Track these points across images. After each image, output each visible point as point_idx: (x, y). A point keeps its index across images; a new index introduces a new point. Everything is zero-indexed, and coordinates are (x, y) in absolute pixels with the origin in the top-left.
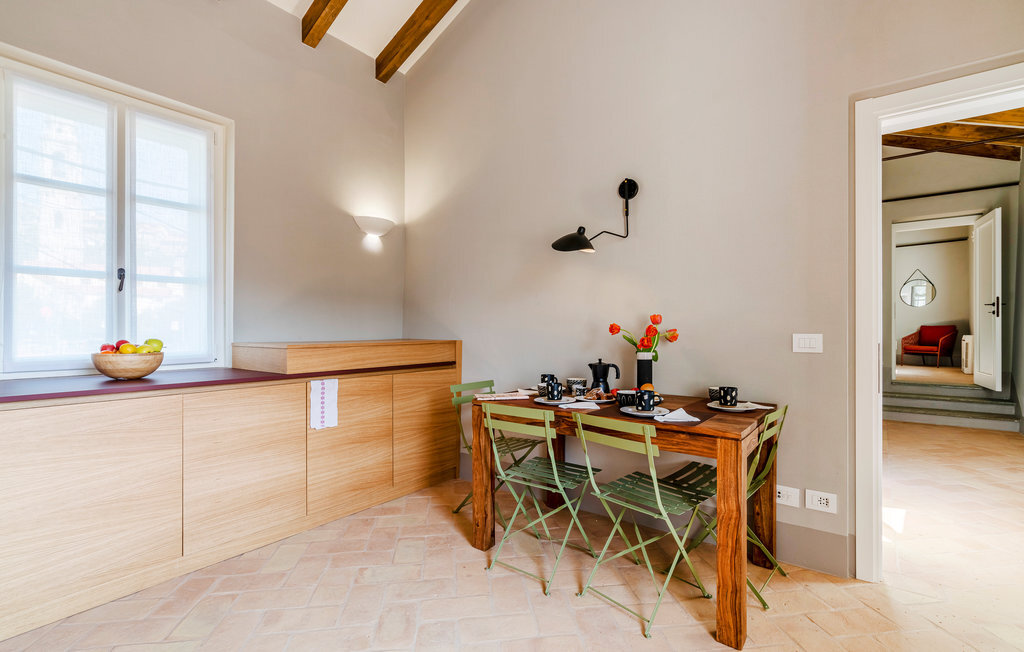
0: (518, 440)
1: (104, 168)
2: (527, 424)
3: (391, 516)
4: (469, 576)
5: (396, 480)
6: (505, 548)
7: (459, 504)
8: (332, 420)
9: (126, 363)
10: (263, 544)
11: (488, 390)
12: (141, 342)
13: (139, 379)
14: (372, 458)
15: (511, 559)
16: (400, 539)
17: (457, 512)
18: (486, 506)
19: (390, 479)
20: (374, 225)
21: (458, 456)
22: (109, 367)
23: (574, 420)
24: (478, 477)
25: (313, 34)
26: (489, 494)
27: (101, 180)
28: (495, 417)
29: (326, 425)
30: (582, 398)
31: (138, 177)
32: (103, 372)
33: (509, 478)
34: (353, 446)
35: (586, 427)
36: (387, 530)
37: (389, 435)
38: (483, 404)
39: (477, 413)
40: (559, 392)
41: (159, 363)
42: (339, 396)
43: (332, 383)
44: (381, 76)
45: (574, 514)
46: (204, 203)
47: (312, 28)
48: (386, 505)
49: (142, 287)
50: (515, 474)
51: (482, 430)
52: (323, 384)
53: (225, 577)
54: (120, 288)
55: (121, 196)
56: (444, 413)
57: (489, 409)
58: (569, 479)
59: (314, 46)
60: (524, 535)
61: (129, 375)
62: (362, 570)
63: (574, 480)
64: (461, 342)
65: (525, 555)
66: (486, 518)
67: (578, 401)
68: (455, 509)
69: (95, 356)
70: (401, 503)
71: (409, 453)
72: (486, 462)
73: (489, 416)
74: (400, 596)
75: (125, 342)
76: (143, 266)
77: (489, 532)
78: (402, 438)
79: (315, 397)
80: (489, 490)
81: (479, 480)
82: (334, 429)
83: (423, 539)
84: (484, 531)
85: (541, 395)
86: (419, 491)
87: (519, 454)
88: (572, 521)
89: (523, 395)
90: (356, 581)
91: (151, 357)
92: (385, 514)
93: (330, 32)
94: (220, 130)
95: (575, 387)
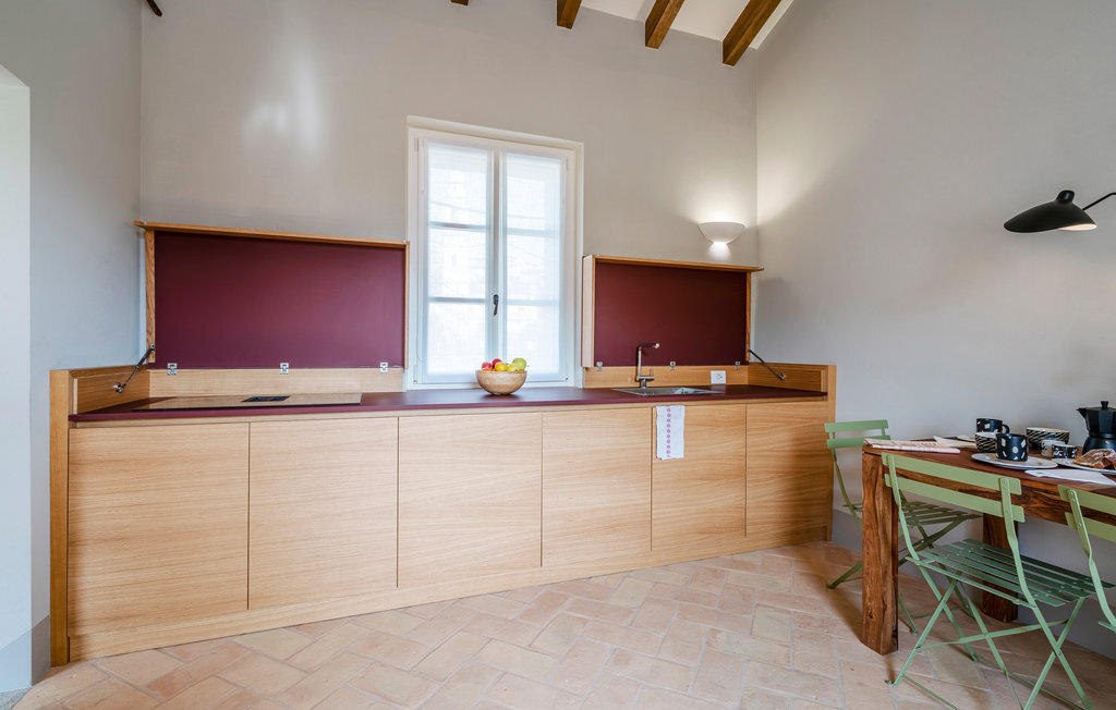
0: (931, 508)
1: (484, 209)
2: (961, 491)
3: (743, 572)
4: (860, 684)
5: (750, 529)
6: (918, 661)
7: (837, 577)
8: (678, 452)
9: (500, 380)
10: (609, 572)
11: (878, 432)
12: (510, 362)
13: (508, 395)
14: (722, 500)
15: (929, 680)
16: (758, 605)
17: (833, 587)
18: (884, 594)
19: (742, 527)
20: (720, 230)
21: (830, 513)
22: (487, 383)
23: (1063, 498)
24: (871, 551)
25: (657, 34)
26: (890, 578)
27: (482, 220)
28: (902, 474)
29: (672, 456)
30: (1066, 461)
31: (509, 212)
32: (483, 387)
33: (926, 564)
34: (699, 482)
35: (1089, 513)
36: (741, 589)
37: (741, 475)
38: (884, 455)
39: (870, 465)
40: (1022, 450)
41: (524, 380)
42: (686, 425)
43: (679, 410)
44: (729, 58)
45: (1056, 645)
46: (558, 228)
47: (655, 28)
48: (737, 557)
49: (511, 309)
50: (937, 559)
51: (879, 489)
52: (669, 410)
53: (577, 597)
54: (495, 314)
55: (496, 229)
56: (810, 456)
57: (894, 462)
58: (1046, 589)
59: (657, 47)
60: (952, 652)
61: (502, 391)
62: (714, 631)
63: (1054, 591)
64: (835, 367)
65: (952, 680)
66: (884, 610)
67: (1060, 467)
68: (830, 583)
69: (478, 372)
70: (756, 558)
71: (766, 500)
72: (884, 532)
73: (893, 472)
74: (764, 680)
75: (499, 361)
76: (512, 291)
77: (890, 631)
78: (759, 480)
79: (661, 424)
80: (890, 572)
81: (873, 557)
82: (680, 460)
83: (789, 612)
84: (881, 627)
85: (981, 450)
86: (777, 548)
87: (931, 529)
88: (1052, 656)
89: (945, 446)
90: (708, 643)
91: (517, 375)
92: (737, 568)
93: (674, 26)
94: (570, 154)
95: (1048, 443)
